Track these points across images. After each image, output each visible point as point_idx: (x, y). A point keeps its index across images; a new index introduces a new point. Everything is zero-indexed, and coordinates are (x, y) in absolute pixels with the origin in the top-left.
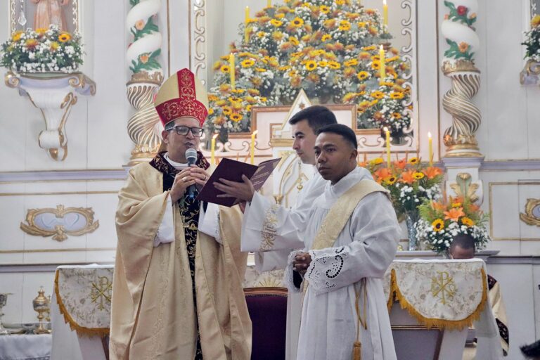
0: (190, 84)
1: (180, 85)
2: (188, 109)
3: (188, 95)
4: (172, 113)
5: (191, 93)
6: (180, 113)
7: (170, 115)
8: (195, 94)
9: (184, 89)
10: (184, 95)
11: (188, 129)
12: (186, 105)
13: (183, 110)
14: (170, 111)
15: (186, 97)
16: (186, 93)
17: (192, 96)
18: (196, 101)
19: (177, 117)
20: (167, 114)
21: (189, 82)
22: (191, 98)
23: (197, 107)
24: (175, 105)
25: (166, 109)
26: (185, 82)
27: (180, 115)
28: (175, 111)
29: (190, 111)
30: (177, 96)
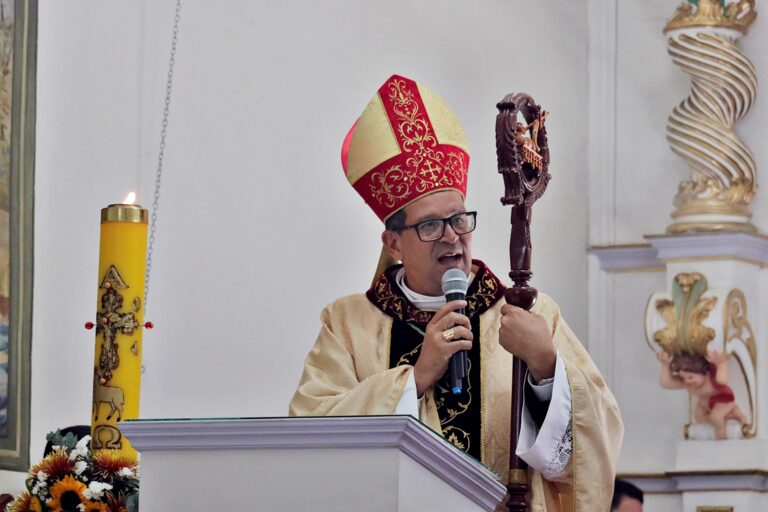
0: (415, 110)
1: (395, 121)
2: (429, 174)
3: (418, 139)
4: (394, 191)
5: (422, 133)
6: (412, 188)
7: (391, 197)
8: (432, 131)
9: (405, 128)
10: (410, 141)
11: (441, 223)
12: (422, 166)
13: (417, 181)
14: (388, 188)
15: (415, 147)
16: (411, 135)
17: (427, 138)
18: (440, 147)
19: (410, 198)
20: (384, 196)
21: (411, 107)
22: (428, 144)
23: (444, 161)
24: (396, 173)
25: (379, 186)
26: (402, 109)
27: (414, 195)
28: (400, 188)
29: (434, 177)
30: (394, 151)
